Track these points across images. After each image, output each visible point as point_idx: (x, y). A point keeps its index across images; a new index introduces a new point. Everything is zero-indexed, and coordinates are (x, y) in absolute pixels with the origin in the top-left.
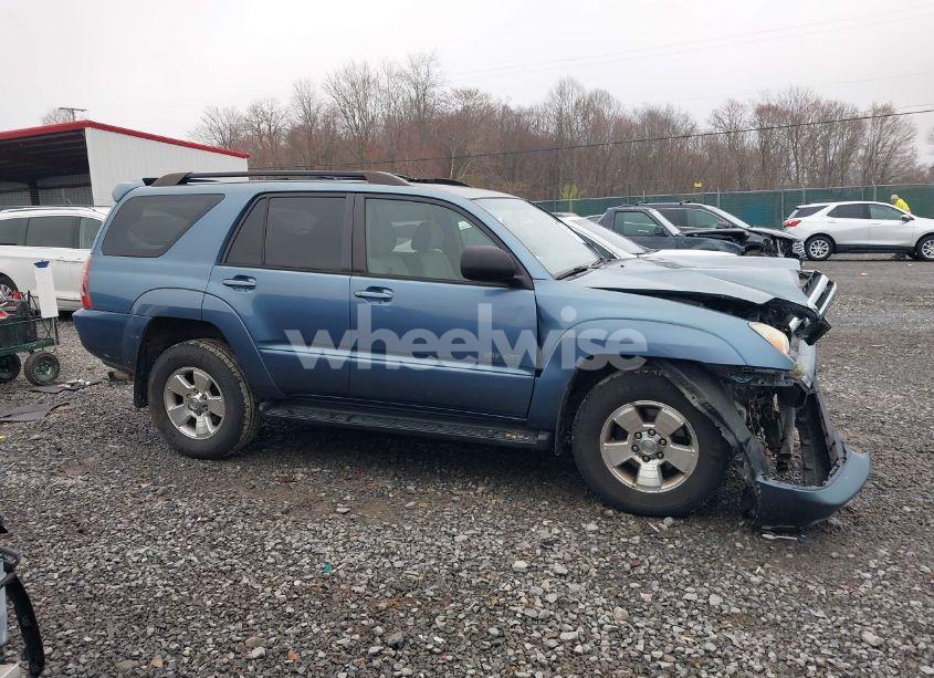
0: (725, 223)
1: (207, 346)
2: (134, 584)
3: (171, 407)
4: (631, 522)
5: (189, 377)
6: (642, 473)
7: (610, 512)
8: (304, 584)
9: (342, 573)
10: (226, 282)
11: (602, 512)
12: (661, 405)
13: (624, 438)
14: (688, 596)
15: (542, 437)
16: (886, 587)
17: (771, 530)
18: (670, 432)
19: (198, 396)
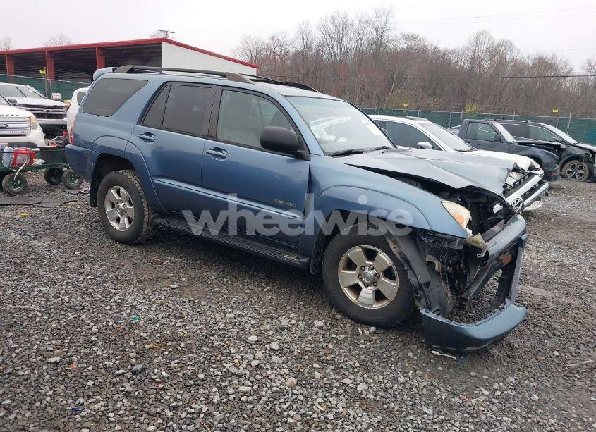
0: (558, 139)
1: (128, 175)
2: (23, 307)
3: (108, 209)
4: (348, 325)
5: (118, 192)
6: (362, 294)
7: (339, 317)
8: (114, 325)
9: (141, 323)
10: (140, 136)
11: (334, 316)
12: (378, 250)
13: (355, 270)
14: (346, 381)
15: (304, 260)
16: (493, 404)
17: (440, 349)
18: (382, 269)
19: (122, 205)
